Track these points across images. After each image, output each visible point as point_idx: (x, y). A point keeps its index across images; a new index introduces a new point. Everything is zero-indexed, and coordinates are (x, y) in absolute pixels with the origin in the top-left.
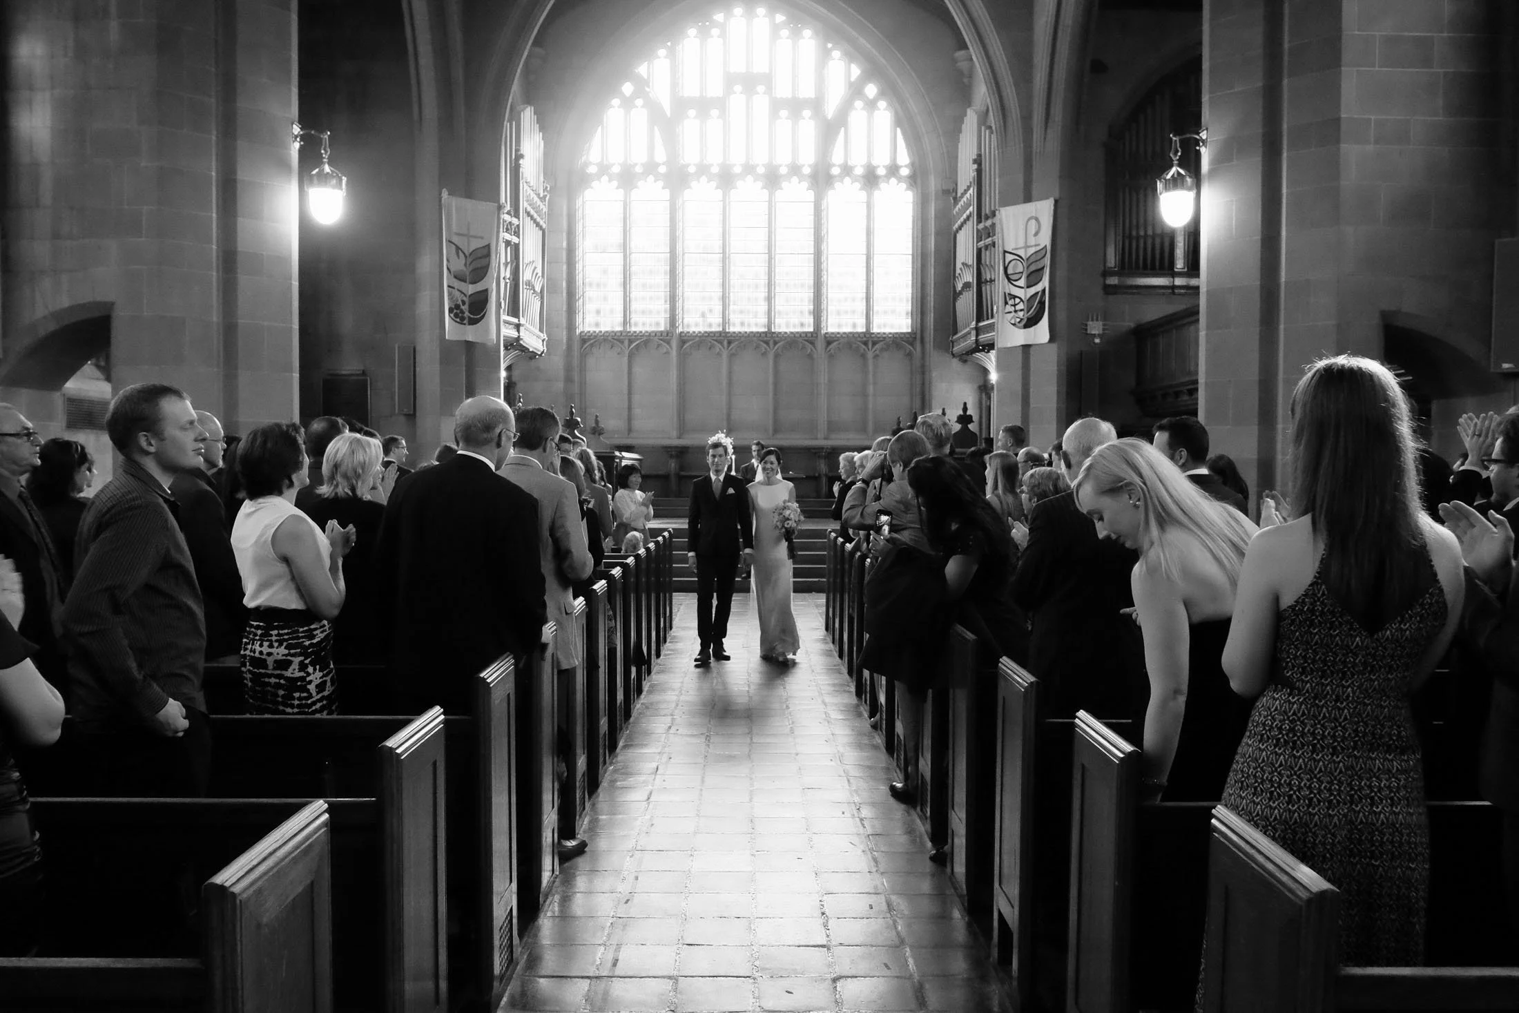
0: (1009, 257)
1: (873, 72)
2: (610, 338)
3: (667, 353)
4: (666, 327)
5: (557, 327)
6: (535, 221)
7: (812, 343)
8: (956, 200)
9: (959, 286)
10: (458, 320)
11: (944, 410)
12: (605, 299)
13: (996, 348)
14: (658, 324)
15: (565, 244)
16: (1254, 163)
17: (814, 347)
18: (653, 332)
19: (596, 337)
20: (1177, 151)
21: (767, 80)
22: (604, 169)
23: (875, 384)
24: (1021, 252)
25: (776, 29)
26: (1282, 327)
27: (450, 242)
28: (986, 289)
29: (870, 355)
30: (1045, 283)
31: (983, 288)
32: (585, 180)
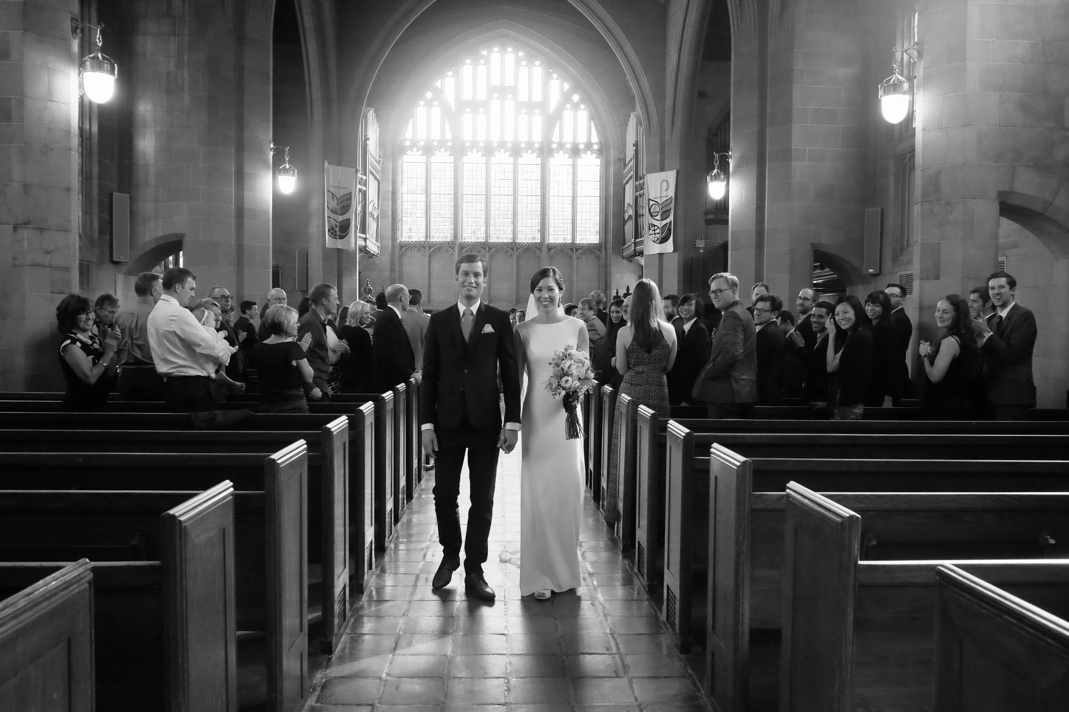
0: (652, 203)
1: (577, 87)
2: (417, 245)
3: (452, 254)
4: (451, 239)
5: (386, 239)
6: (375, 176)
7: (540, 249)
8: (625, 165)
9: (626, 217)
10: (333, 236)
11: (617, 290)
12: (415, 222)
13: (645, 254)
14: (447, 237)
15: (390, 189)
16: (753, 169)
17: (541, 252)
18: (443, 242)
19: (409, 244)
20: (717, 161)
21: (514, 90)
22: (414, 143)
23: (577, 273)
24: (658, 200)
25: (518, 61)
26: (765, 250)
27: (329, 191)
29: (574, 257)
30: (671, 218)
31: (639, 219)
32: (402, 150)
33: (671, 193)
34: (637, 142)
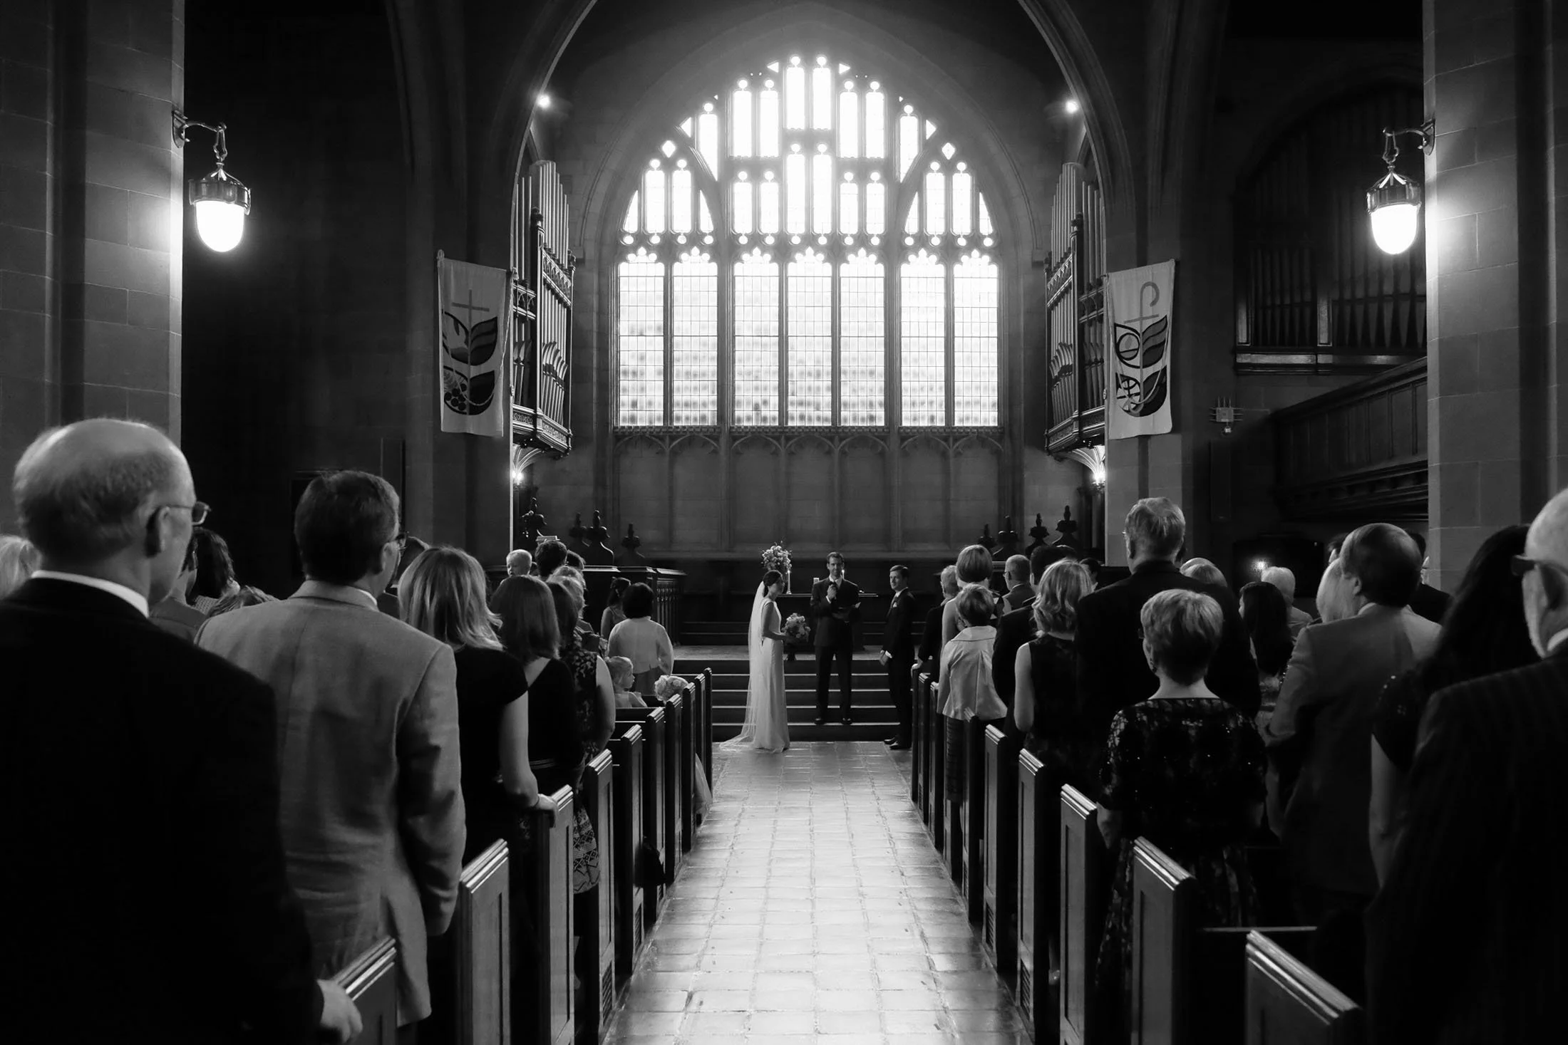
0: (1121, 332)
1: (951, 131)
2: (647, 435)
3: (715, 452)
4: (713, 422)
6: (557, 296)
7: (884, 439)
8: (1050, 273)
9: (1056, 371)
10: (457, 408)
11: (1039, 516)
12: (643, 389)
13: (1106, 440)
14: (703, 418)
15: (595, 326)
16: (1509, 160)
17: (887, 444)
18: (698, 427)
19: (631, 433)
20: (1394, 152)
21: (831, 138)
22: (642, 238)
23: (957, 486)
24: (1136, 326)
25: (838, 82)
26: (1553, 386)
27: (446, 313)
28: (1092, 372)
29: (951, 452)
30: (1166, 361)
31: (1087, 371)
32: (620, 252)
33: (1165, 308)
34: (1079, 216)
